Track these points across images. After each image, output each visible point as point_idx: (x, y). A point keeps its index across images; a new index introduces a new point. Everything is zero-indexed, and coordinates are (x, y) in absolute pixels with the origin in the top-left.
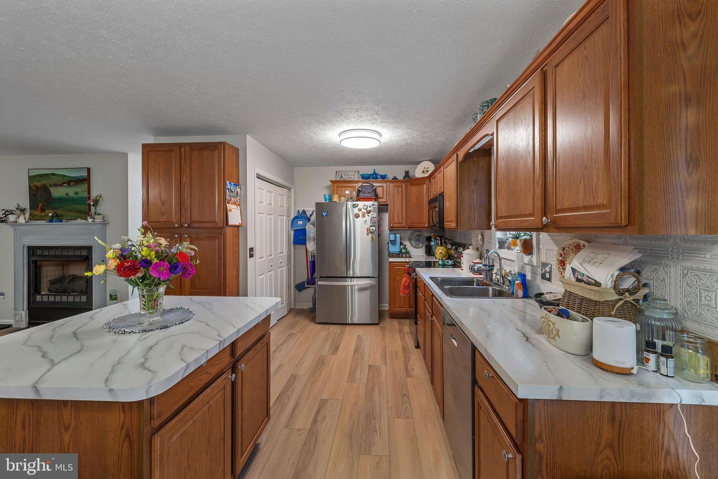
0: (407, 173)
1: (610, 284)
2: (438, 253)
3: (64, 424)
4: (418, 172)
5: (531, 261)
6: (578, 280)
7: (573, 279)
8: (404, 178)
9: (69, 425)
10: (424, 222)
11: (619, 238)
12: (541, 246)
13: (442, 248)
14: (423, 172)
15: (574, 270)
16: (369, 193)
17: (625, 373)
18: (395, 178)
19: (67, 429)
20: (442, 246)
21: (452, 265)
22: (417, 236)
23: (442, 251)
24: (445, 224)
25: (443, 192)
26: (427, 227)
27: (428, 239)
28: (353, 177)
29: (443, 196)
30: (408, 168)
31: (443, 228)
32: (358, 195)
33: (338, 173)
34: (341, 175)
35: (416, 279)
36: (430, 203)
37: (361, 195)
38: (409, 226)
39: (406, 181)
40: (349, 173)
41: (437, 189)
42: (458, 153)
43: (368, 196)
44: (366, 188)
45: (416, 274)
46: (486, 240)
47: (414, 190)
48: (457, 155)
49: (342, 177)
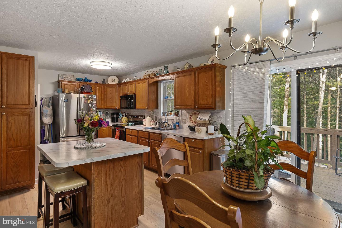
0: (104, 80)
1: (208, 120)
2: (124, 120)
3: (122, 166)
4: (110, 81)
5: (179, 118)
6: (201, 120)
7: (200, 120)
8: (102, 83)
9: (123, 166)
10: (115, 106)
11: (205, 111)
12: (182, 114)
13: (126, 118)
14: (112, 81)
15: (200, 118)
16: (89, 90)
17: (213, 134)
18: (97, 82)
19: (122, 167)
20: (125, 117)
21: (134, 125)
22: (106, 113)
23: (126, 119)
24: (137, 107)
25: (135, 93)
26: (116, 108)
27: (113, 114)
28: (70, 78)
29: (135, 95)
30: (104, 78)
31: (135, 108)
32: (82, 90)
33: (60, 75)
34: (63, 77)
35: (125, 131)
36: (122, 97)
37: (85, 91)
38: (105, 108)
39: (103, 85)
40: (68, 76)
41: (128, 91)
42: (148, 80)
43: (88, 91)
44: (87, 87)
45: (126, 129)
46: (155, 113)
47: (108, 90)
48: (148, 81)
49: (63, 78)
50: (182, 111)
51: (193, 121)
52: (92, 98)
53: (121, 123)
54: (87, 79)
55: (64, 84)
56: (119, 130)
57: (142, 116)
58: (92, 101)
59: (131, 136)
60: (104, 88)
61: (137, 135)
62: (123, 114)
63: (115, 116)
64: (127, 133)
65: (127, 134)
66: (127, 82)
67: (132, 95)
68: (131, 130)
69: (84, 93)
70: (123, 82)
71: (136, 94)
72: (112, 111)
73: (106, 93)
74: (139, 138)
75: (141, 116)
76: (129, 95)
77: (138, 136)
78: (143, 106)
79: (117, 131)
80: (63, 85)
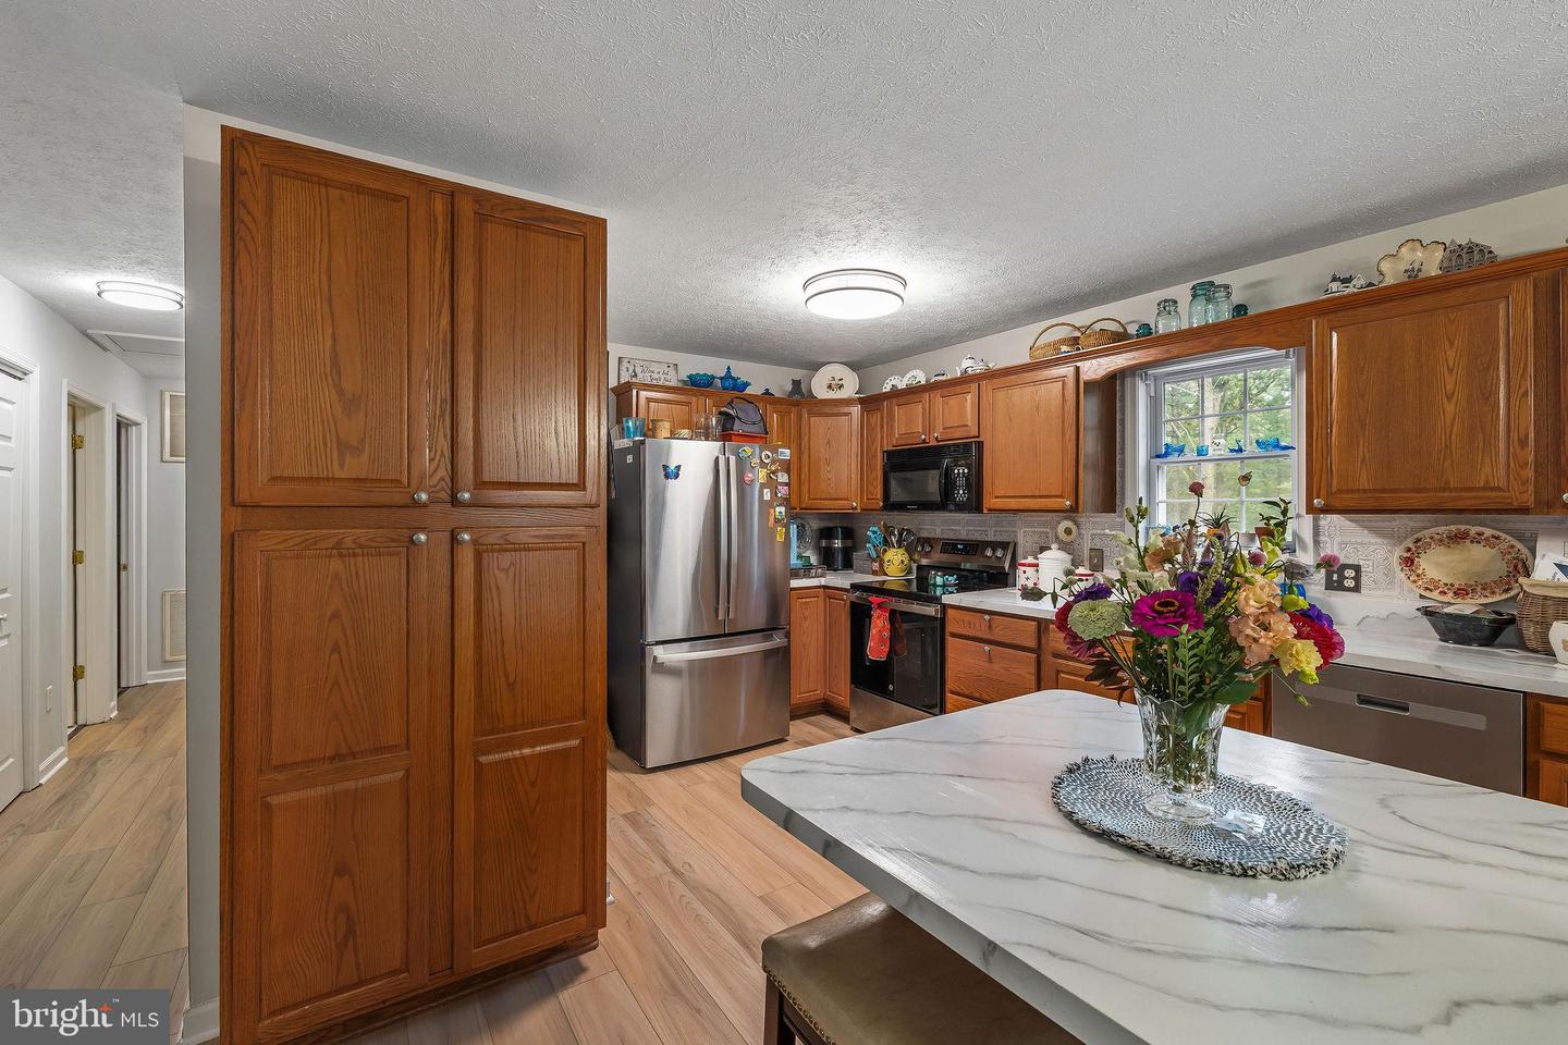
0: (796, 384)
2: (896, 562)
4: (820, 389)
8: (790, 395)
10: (847, 497)
12: (1323, 539)
13: (902, 551)
14: (830, 387)
15: (1561, 567)
18: (767, 392)
20: (900, 547)
23: (900, 558)
24: (989, 501)
25: (978, 437)
26: (855, 508)
27: (827, 533)
28: (663, 377)
29: (980, 445)
30: (798, 374)
31: (978, 509)
32: (729, 426)
33: (625, 364)
34: (634, 371)
35: (943, 620)
36: (891, 456)
37: (738, 427)
38: (804, 506)
39: (797, 404)
40: (655, 367)
41: (929, 429)
42: (1078, 364)
43: (750, 430)
44: (743, 411)
45: (945, 607)
46: (1087, 533)
47: (819, 425)
48: (1078, 368)
49: (636, 375)
50: (1322, 523)
51: (1432, 581)
52: (773, 462)
53: (875, 573)
54: (733, 379)
55: (649, 400)
56: (885, 610)
57: (1004, 546)
58: (773, 473)
59: (987, 648)
60: (800, 417)
61: (1032, 644)
62: (892, 533)
63: (838, 544)
64: (950, 628)
65: (953, 635)
66: (914, 391)
67: (954, 445)
68: (987, 617)
69: (733, 437)
70: (888, 390)
71: (985, 437)
72: (821, 519)
73: (809, 443)
74: (1048, 659)
75: (994, 545)
76: (935, 443)
77: (1038, 650)
78: (1041, 497)
79: (875, 613)
80: (642, 402)
